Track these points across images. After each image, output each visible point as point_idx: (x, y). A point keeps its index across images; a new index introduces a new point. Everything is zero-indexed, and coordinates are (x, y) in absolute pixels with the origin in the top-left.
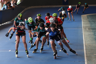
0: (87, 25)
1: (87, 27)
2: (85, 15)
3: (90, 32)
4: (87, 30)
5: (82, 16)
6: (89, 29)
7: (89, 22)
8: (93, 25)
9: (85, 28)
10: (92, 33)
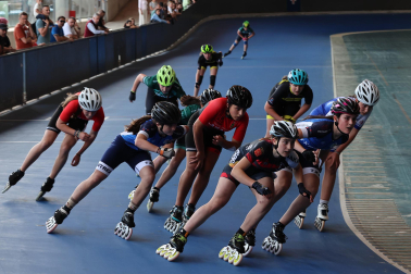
0: (343, 59)
1: (342, 63)
2: (339, 36)
3: (350, 74)
4: (344, 69)
5: (331, 36)
6: (347, 67)
7: (348, 50)
8: (357, 59)
9: (338, 65)
10: (354, 77)
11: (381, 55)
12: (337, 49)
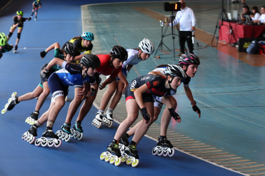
0: (88, 18)
3: (91, 25)
4: (88, 22)
8: (95, 17)
11: (107, 15)
12: (84, 12)
